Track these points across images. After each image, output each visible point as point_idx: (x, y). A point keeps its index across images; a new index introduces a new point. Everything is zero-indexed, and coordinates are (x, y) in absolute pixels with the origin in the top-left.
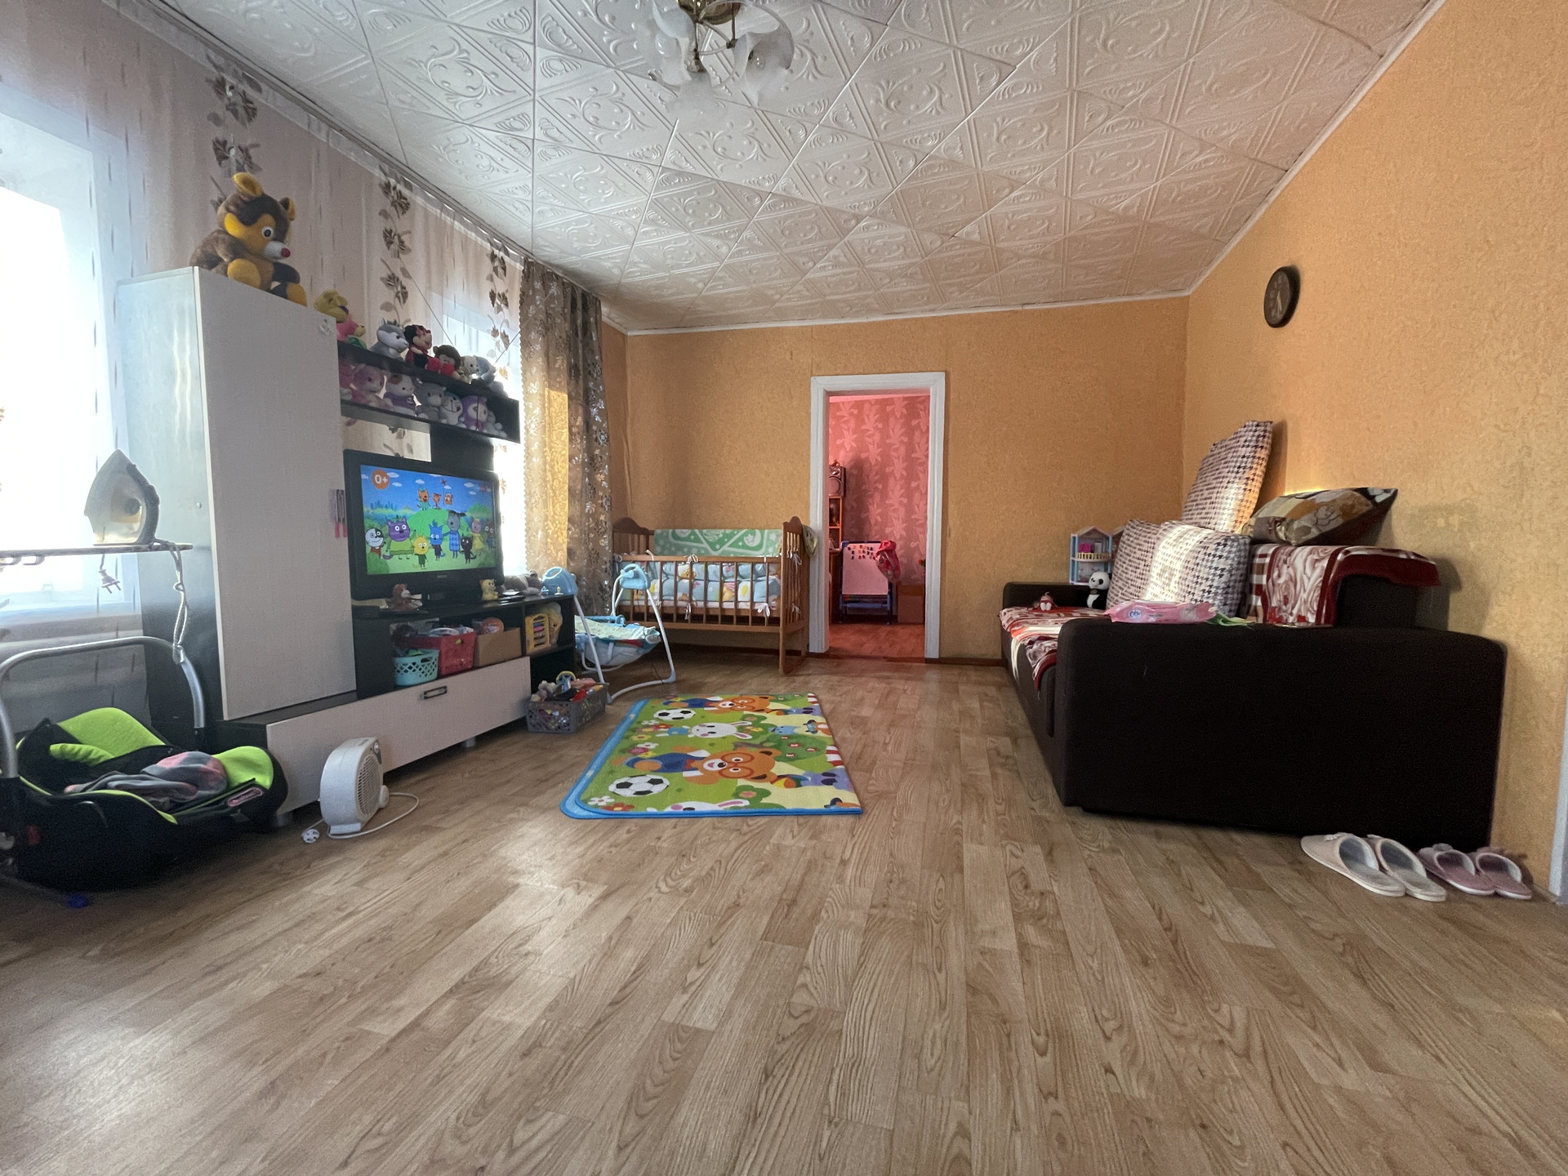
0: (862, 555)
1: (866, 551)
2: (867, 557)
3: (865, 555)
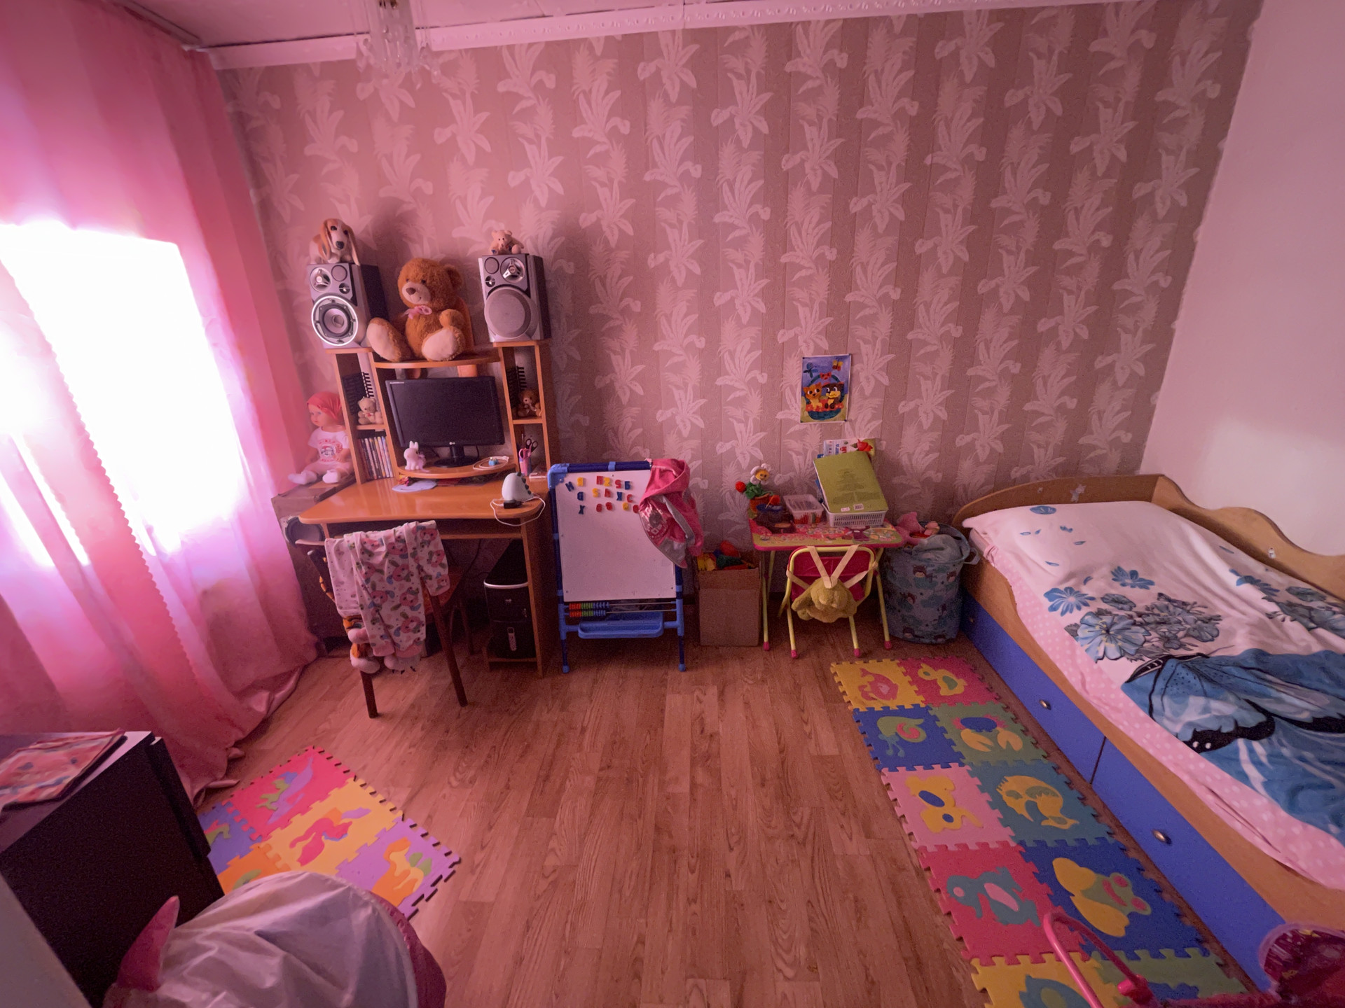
0: (604, 501)
1: (614, 490)
2: (619, 505)
3: (613, 500)
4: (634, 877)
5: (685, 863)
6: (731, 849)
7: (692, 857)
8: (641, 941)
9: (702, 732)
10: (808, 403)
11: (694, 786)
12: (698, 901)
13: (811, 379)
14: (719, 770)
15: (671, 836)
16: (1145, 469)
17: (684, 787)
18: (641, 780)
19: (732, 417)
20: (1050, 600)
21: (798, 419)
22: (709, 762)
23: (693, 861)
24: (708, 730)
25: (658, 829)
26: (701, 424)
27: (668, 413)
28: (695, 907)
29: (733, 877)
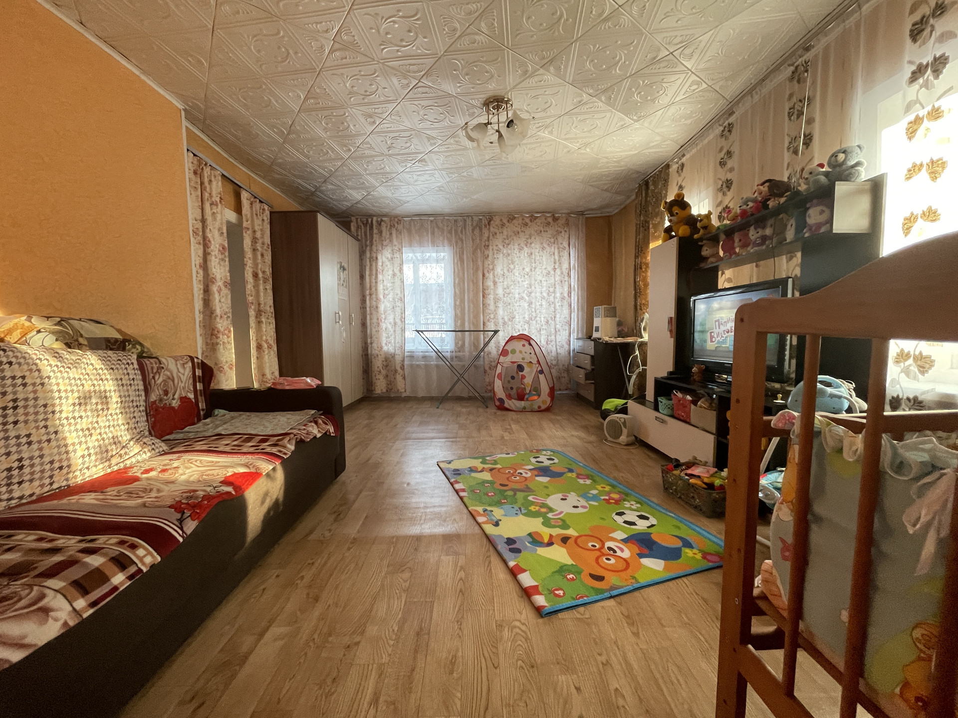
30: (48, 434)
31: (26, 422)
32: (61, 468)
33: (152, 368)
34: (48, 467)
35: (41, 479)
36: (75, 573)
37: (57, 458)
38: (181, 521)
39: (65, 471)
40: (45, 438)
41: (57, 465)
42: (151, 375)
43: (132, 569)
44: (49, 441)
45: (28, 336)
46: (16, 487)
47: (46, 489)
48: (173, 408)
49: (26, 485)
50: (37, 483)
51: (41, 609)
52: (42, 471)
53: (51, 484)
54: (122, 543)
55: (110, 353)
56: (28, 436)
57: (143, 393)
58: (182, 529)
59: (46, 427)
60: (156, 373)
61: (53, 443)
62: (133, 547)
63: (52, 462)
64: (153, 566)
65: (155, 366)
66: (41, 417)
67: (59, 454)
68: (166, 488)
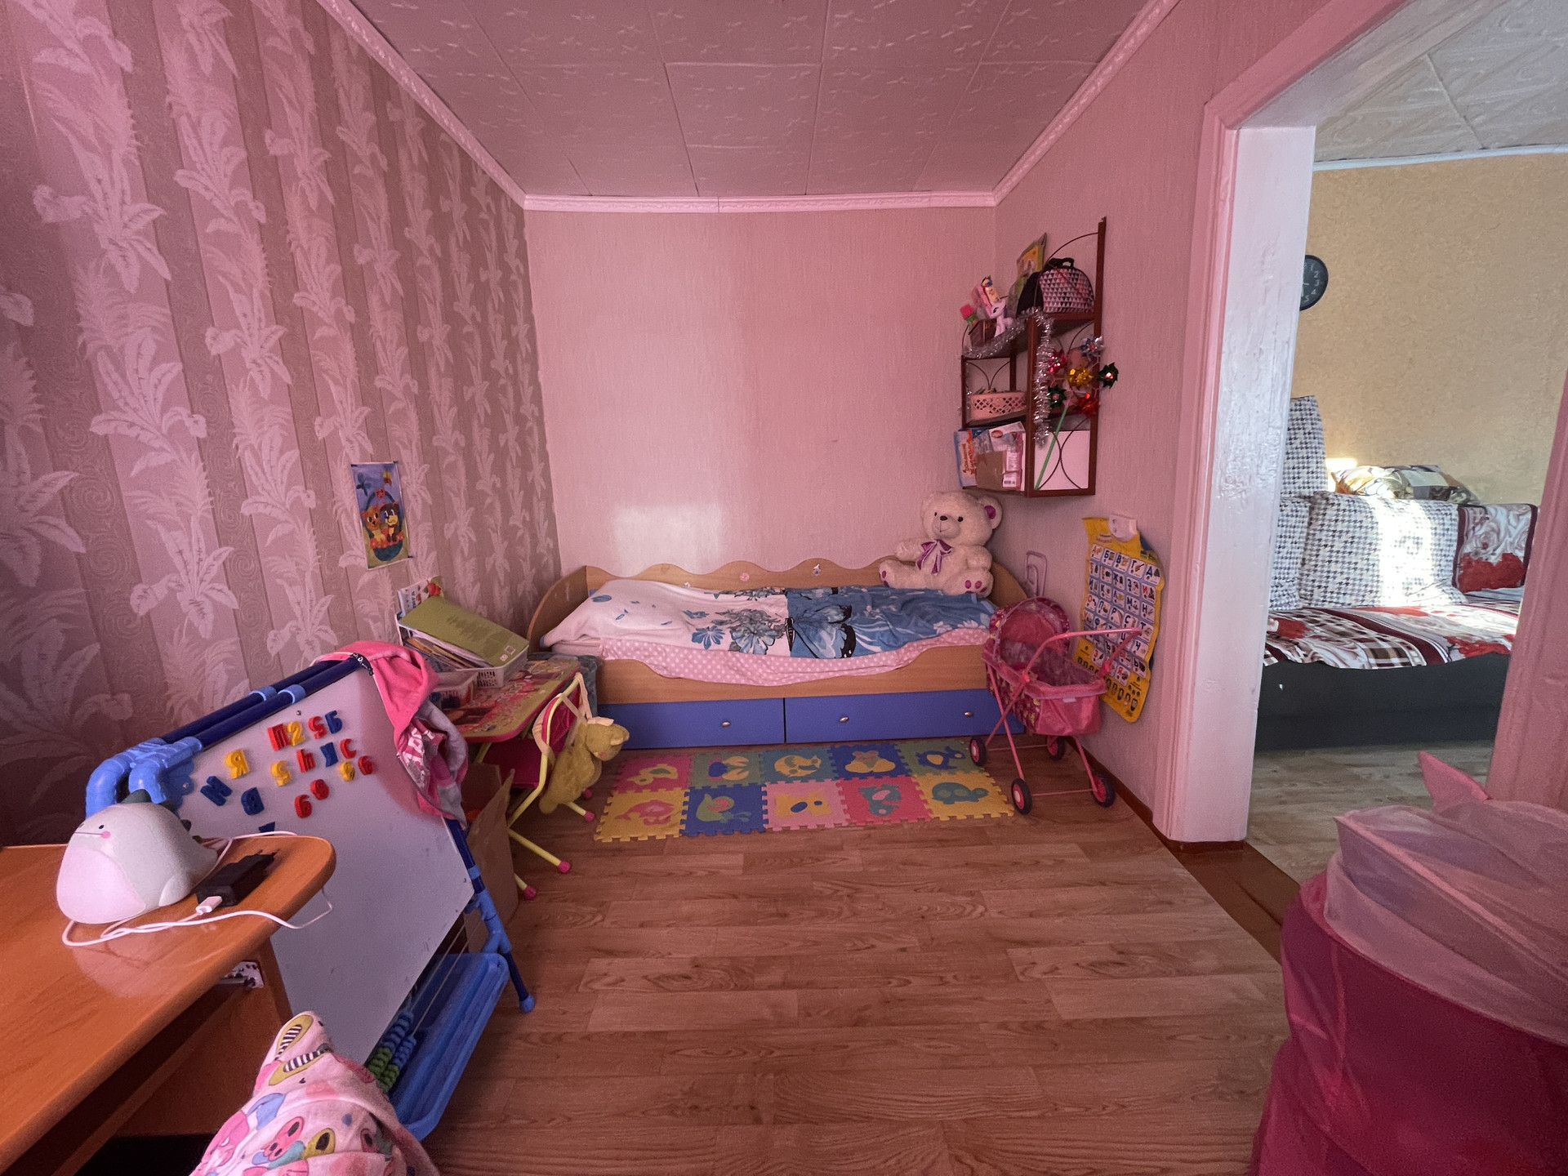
0: (305, 782)
1: (315, 745)
3: (322, 771)
4: (933, 1043)
5: (899, 990)
6: (873, 946)
7: (890, 983)
8: (1004, 1026)
9: (687, 977)
10: (372, 536)
11: (785, 985)
12: (940, 974)
13: (366, 498)
14: (759, 959)
15: (867, 1007)
16: (566, 569)
17: (791, 997)
18: (777, 1053)
19: (280, 576)
20: (700, 642)
21: (364, 563)
22: (746, 970)
23: (895, 982)
24: (687, 969)
25: (858, 1023)
26: (230, 600)
27: (160, 591)
28: (949, 977)
29: (904, 946)
30: (1368, 565)
31: (1356, 554)
32: (1371, 592)
33: (1475, 518)
34: (1363, 588)
35: (1357, 595)
36: (1373, 646)
37: (1370, 583)
38: (1450, 649)
39: (1374, 594)
40: (1365, 567)
41: (1369, 589)
42: (1472, 525)
43: (1405, 660)
44: (1368, 570)
45: (1366, 485)
46: (1341, 596)
47: (1359, 603)
48: (1490, 564)
49: (1347, 596)
50: (1354, 598)
51: (1354, 653)
52: (1359, 590)
53: (1363, 601)
54: (1402, 643)
55: (1431, 502)
56: (1356, 563)
57: (1455, 544)
58: (1449, 654)
59: (1368, 559)
60: (1477, 524)
61: (1370, 573)
62: (1409, 648)
63: (1366, 586)
64: (1419, 666)
65: (1479, 516)
66: (1366, 552)
67: (1372, 581)
68: (1447, 626)
